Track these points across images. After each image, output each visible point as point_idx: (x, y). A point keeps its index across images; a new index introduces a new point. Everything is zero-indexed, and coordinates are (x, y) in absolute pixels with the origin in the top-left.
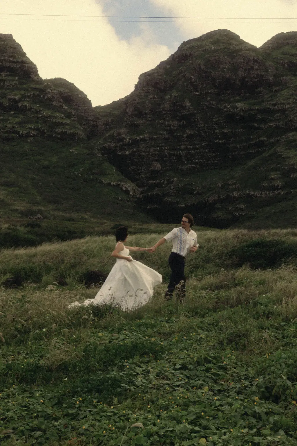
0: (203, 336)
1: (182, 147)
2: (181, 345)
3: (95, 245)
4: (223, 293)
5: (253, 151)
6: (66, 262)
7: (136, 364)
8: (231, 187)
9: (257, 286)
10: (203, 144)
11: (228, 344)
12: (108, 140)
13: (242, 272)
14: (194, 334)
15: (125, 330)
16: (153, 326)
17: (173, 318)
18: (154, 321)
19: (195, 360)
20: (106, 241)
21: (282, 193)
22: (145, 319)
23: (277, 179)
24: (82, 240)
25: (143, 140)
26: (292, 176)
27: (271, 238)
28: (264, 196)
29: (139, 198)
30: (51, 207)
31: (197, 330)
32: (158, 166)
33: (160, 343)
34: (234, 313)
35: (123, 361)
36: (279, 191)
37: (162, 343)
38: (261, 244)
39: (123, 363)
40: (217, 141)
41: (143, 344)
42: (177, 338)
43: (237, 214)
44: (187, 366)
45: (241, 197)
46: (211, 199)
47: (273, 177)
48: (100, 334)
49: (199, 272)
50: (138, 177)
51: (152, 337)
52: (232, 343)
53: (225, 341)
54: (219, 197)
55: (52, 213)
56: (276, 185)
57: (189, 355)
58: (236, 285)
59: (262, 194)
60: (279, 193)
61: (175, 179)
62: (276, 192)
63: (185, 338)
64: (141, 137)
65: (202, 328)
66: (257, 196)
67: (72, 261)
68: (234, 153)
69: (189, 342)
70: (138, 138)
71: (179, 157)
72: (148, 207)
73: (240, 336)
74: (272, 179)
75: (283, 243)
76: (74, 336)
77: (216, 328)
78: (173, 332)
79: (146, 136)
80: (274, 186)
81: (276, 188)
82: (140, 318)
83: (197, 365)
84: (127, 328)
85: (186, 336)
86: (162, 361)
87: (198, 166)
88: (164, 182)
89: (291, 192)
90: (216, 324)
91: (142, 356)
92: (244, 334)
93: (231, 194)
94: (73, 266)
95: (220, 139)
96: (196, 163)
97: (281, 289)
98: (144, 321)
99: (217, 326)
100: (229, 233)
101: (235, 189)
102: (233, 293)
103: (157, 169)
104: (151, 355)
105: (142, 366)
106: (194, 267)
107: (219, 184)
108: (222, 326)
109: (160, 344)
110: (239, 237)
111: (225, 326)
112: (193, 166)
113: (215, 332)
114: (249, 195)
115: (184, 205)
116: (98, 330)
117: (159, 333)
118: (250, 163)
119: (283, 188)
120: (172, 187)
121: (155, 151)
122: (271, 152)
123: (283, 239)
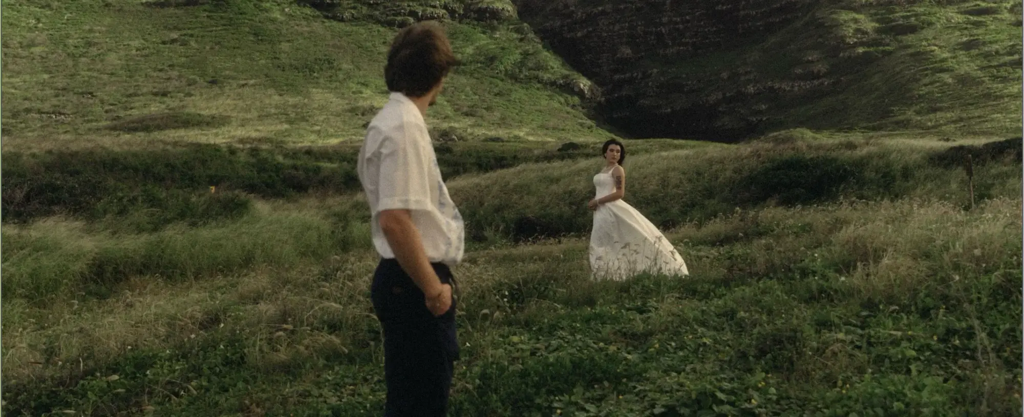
0: (707, 341)
1: (665, 20)
2: (666, 361)
3: (532, 175)
4: (739, 249)
5: (778, 20)
6: (486, 204)
7: (576, 404)
8: (743, 78)
9: (797, 235)
10: (697, 14)
11: (758, 358)
12: (550, 17)
13: (770, 213)
14: (691, 337)
15: (562, 329)
16: (615, 320)
17: (652, 302)
18: (616, 309)
19: (694, 396)
20: (547, 169)
21: (826, 83)
22: (601, 305)
23: (818, 61)
24: (512, 170)
25: (603, 13)
26: (841, 55)
27: (813, 155)
28: (796, 89)
29: (599, 103)
30: (469, 121)
31: (696, 327)
32: (627, 51)
33: (626, 355)
34: (764, 292)
35: (552, 397)
36: (820, 81)
37: (629, 357)
38: (795, 165)
39: (552, 402)
40: (719, 7)
41: (592, 359)
42: (657, 346)
43: (754, 119)
44: (678, 409)
45: (759, 94)
46: (713, 98)
47: (810, 58)
48: (515, 339)
49: (697, 214)
50: (598, 70)
51: (611, 343)
52: (765, 356)
53: (753, 352)
54: (724, 94)
55: (469, 130)
56: (816, 71)
57: (682, 385)
58: (760, 235)
59: (793, 87)
60: (822, 84)
61: (655, 70)
62: (816, 82)
63: (673, 344)
64: (600, 8)
65: (703, 324)
66: (785, 90)
67: (497, 202)
68: (746, 25)
69: (681, 353)
70: (595, 11)
71: (659, 35)
72: (615, 116)
73: (781, 342)
74: (809, 62)
75: (835, 160)
76: (468, 344)
77: (730, 322)
78: (651, 334)
79: (609, 7)
80: (813, 72)
81: (817, 76)
82: (591, 303)
83: (696, 407)
84: (564, 323)
85: (675, 341)
86: (628, 396)
87: (690, 49)
88: (637, 76)
89: (841, 80)
90: (730, 314)
91: (589, 386)
92: (789, 338)
93: (743, 89)
94: (498, 209)
95: (723, 4)
96: (686, 44)
97: (848, 241)
98: (598, 309)
99: (732, 319)
100: (744, 149)
101: (749, 82)
102: (757, 250)
103: (625, 55)
104: (606, 384)
105: (587, 408)
106: (688, 206)
107: (725, 75)
108: (743, 319)
109: (626, 359)
110: (759, 156)
111: (749, 319)
112: (682, 48)
113: (731, 331)
114: (771, 88)
115: (669, 110)
116: (513, 329)
117: (625, 334)
118: (773, 40)
119: (827, 74)
120: (650, 84)
121: (622, 28)
122: (807, 19)
123: (834, 154)
